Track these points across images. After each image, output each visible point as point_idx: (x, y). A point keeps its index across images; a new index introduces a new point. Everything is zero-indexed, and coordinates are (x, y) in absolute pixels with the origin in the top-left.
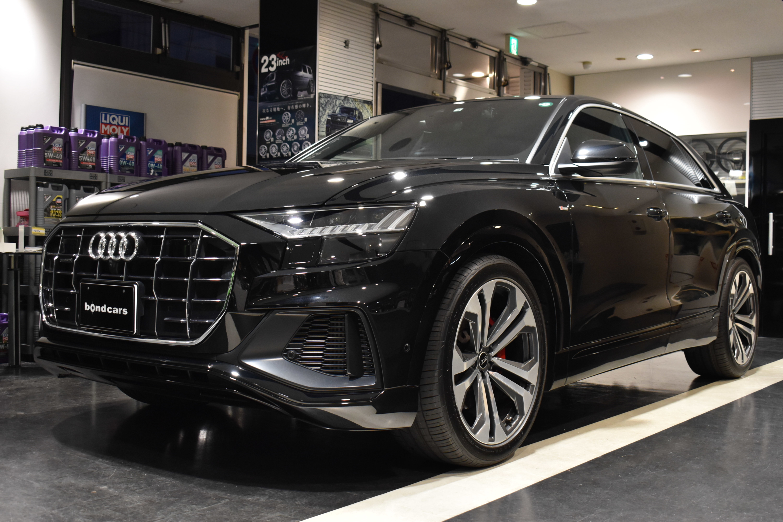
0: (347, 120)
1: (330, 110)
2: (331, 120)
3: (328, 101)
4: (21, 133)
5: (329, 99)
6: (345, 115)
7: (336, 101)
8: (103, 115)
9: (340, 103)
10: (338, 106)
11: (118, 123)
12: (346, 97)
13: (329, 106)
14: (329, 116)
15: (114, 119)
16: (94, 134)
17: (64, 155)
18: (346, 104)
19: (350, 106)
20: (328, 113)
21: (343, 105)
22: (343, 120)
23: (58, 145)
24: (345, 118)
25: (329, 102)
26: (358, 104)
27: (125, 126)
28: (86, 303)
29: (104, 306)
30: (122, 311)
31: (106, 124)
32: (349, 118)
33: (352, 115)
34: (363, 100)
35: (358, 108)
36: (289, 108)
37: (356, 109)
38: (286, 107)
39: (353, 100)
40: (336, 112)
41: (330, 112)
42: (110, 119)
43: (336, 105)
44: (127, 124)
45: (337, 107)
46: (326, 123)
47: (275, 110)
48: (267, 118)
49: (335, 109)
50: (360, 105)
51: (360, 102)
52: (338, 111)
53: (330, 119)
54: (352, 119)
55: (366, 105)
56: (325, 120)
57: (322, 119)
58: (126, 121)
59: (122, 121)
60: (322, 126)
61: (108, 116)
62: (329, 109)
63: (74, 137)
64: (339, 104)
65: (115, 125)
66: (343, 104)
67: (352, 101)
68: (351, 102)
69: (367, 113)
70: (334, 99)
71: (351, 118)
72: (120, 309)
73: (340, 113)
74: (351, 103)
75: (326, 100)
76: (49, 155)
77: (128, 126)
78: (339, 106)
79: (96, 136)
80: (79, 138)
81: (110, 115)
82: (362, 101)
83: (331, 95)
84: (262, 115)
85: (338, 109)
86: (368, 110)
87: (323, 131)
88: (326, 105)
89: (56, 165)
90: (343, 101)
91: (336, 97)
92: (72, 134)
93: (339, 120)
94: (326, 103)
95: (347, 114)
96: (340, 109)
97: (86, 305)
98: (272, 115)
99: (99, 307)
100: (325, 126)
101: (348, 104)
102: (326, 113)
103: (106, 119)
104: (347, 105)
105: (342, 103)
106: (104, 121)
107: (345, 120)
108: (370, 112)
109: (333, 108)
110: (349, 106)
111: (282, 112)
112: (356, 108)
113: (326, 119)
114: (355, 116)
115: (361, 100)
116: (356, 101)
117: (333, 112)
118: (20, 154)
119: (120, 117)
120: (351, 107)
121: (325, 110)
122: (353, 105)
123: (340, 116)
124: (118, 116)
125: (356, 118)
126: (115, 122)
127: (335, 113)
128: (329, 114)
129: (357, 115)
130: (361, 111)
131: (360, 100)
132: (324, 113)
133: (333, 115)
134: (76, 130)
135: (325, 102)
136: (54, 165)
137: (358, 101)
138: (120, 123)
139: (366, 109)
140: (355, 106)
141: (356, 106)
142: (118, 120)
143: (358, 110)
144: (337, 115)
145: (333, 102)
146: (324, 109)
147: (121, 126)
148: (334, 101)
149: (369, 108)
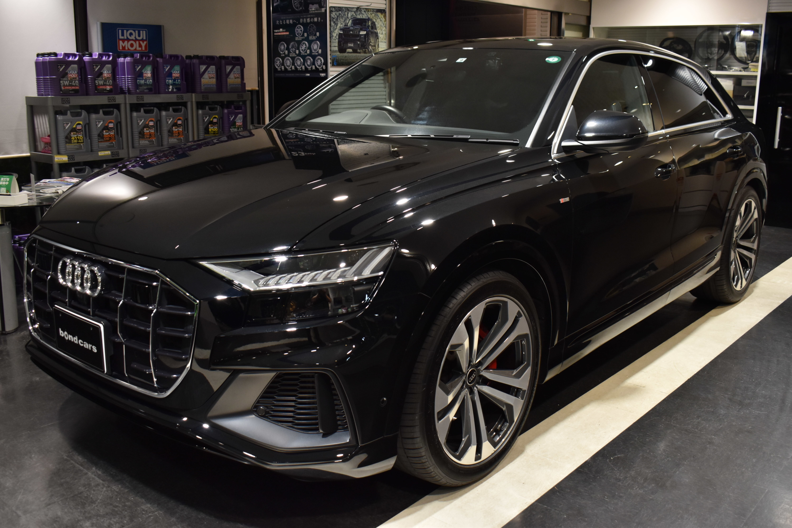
0: (359, 32)
1: (342, 24)
2: (343, 34)
3: (340, 14)
4: (37, 59)
5: (340, 12)
6: (358, 27)
7: (348, 13)
8: (120, 31)
9: (352, 15)
10: (350, 18)
11: (135, 37)
12: (358, 9)
13: (341, 19)
14: (341, 29)
15: (131, 34)
16: (109, 56)
17: (81, 81)
18: (358, 16)
19: (363, 17)
20: (340, 27)
21: (355, 17)
22: (356, 32)
23: (73, 72)
24: (358, 30)
25: (341, 15)
26: (371, 14)
27: (143, 40)
28: (60, 329)
29: (75, 337)
30: (91, 347)
31: (123, 41)
32: (362, 30)
33: (365, 25)
34: (376, 9)
35: (371, 18)
36: (301, 21)
37: (369, 19)
38: (298, 20)
39: (365, 10)
40: (348, 25)
41: (342, 25)
42: (127, 34)
43: (348, 18)
44: (145, 38)
45: (350, 20)
46: (337, 37)
47: (288, 22)
48: (281, 30)
49: (347, 22)
50: (373, 15)
51: (373, 11)
52: (350, 24)
53: (342, 32)
54: (365, 30)
55: (379, 14)
56: (337, 34)
57: (333, 34)
58: (143, 35)
59: (139, 36)
60: (334, 41)
61: (125, 31)
62: (340, 22)
63: (89, 62)
64: (351, 16)
65: (132, 40)
66: (355, 16)
67: (365, 12)
68: (364, 13)
69: (380, 22)
70: (346, 11)
71: (364, 29)
72: (90, 346)
73: (352, 25)
74: (363, 14)
75: (338, 14)
76: (64, 82)
77: (146, 40)
78: (351, 19)
79: (111, 59)
80: (94, 62)
81: (127, 31)
82: (375, 11)
83: (343, 7)
84: (277, 27)
85: (351, 21)
86: (382, 19)
87: (335, 46)
88: (337, 19)
89: (73, 92)
90: (355, 12)
91: (348, 9)
92: (86, 58)
93: (351, 32)
94: (338, 16)
95: (360, 26)
96: (352, 21)
97: (61, 332)
98: (286, 27)
99: (71, 336)
100: (337, 40)
101: (361, 15)
102: (338, 27)
103: (123, 35)
104: (359, 17)
105: (354, 14)
106: (121, 37)
107: (358, 32)
108: (383, 21)
109: (345, 21)
110: (362, 17)
111: (294, 25)
112: (369, 18)
113: (338, 33)
114: (368, 26)
115: (374, 9)
116: (368, 11)
117: (345, 26)
118: (38, 80)
119: (137, 32)
120: (364, 17)
121: (337, 25)
122: (366, 15)
123: (352, 28)
124: (135, 31)
125: (369, 29)
126: (133, 37)
127: (348, 26)
128: (341, 28)
129: (370, 26)
130: (374, 20)
131: (373, 9)
132: (335, 28)
133: (345, 28)
134: (91, 55)
135: (336, 16)
136: (70, 92)
137: (371, 11)
138: (138, 38)
139: (379, 18)
140: (368, 16)
141: (369, 16)
142: (135, 35)
143: (371, 20)
144: (349, 28)
145: (345, 15)
146: (335, 24)
147: (139, 40)
148: (346, 13)
149: (383, 17)
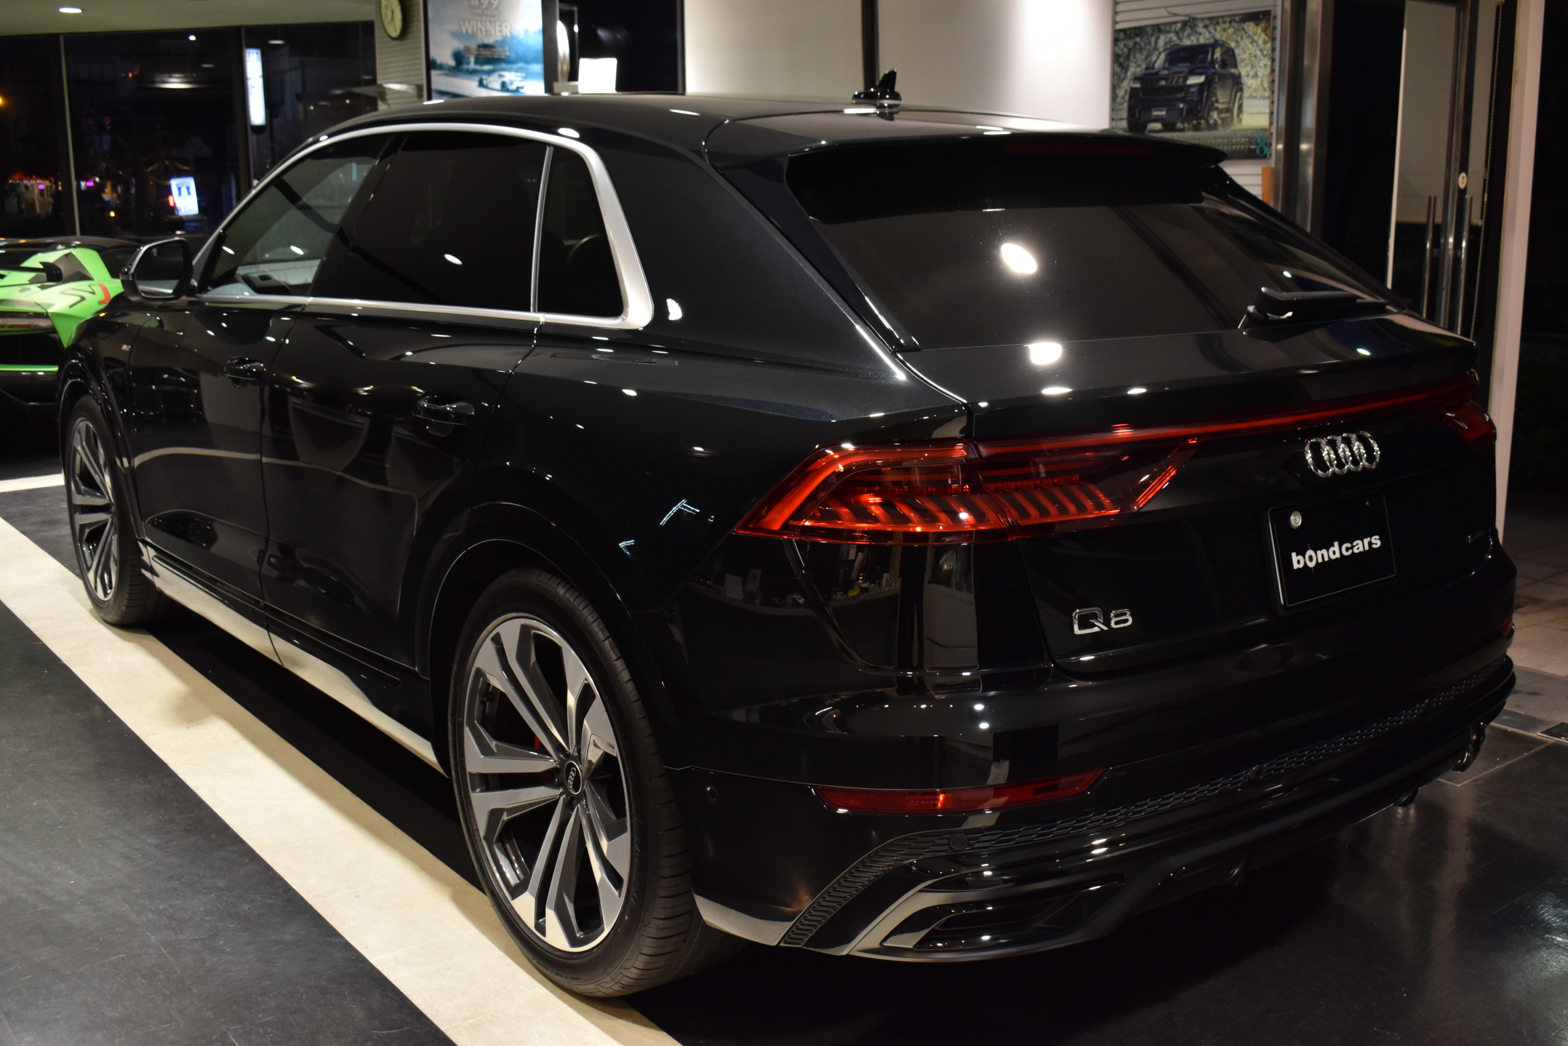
0: (1186, 79)
1: (1139, 66)
2: (1142, 89)
3: (1135, 44)
5: (1138, 39)
6: (1182, 67)
7: (1158, 38)
9: (1167, 40)
10: (1161, 50)
12: (1190, 23)
13: (1138, 56)
14: (1136, 79)
18: (1184, 40)
19: (1198, 40)
20: (1134, 74)
21: (1176, 45)
22: (1176, 81)
24: (1182, 75)
25: (1138, 46)
26: (1224, 30)
32: (1193, 72)
33: (1204, 61)
34: (1242, 14)
35: (1224, 39)
37: (1215, 44)
39: (1207, 22)
40: (1157, 66)
41: (1138, 70)
43: (1156, 48)
45: (1160, 53)
46: (1127, 98)
49: (1154, 58)
50: (1231, 31)
51: (1230, 22)
52: (1160, 61)
53: (1138, 85)
54: (1200, 74)
55: (1250, 27)
56: (1126, 92)
57: (1118, 92)
60: (1121, 107)
62: (1136, 63)
64: (1166, 44)
66: (1177, 42)
67: (1206, 27)
68: (1203, 30)
69: (1250, 46)
70: (1152, 35)
71: (1198, 71)
73: (1167, 65)
74: (1200, 34)
75: (1131, 43)
78: (1165, 50)
82: (1237, 19)
83: (1146, 26)
85: (1163, 56)
86: (1256, 38)
87: (1121, 119)
88: (1128, 57)
90: (1177, 33)
91: (1158, 29)
93: (1163, 83)
94: (1130, 50)
95: (1188, 64)
96: (1168, 55)
100: (1126, 105)
101: (1193, 38)
102: (1129, 74)
104: (1187, 42)
105: (1175, 38)
107: (1181, 80)
108: (1260, 42)
109: (1147, 58)
110: (1195, 42)
112: (1216, 41)
113: (1129, 89)
114: (1213, 61)
115: (1235, 15)
116: (1218, 23)
117: (1147, 69)
120: (1202, 41)
121: (1126, 69)
122: (1207, 35)
123: (1165, 72)
125: (1214, 67)
127: (1153, 68)
128: (1137, 75)
129: (1219, 59)
130: (1233, 45)
131: (1229, 16)
132: (1122, 77)
133: (1146, 75)
135: (1126, 50)
137: (1224, 22)
139: (1249, 36)
140: (1213, 37)
141: (1218, 36)
143: (1223, 45)
144: (1157, 73)
145: (1149, 43)
146: (1123, 68)
148: (1153, 39)
149: (1259, 31)
